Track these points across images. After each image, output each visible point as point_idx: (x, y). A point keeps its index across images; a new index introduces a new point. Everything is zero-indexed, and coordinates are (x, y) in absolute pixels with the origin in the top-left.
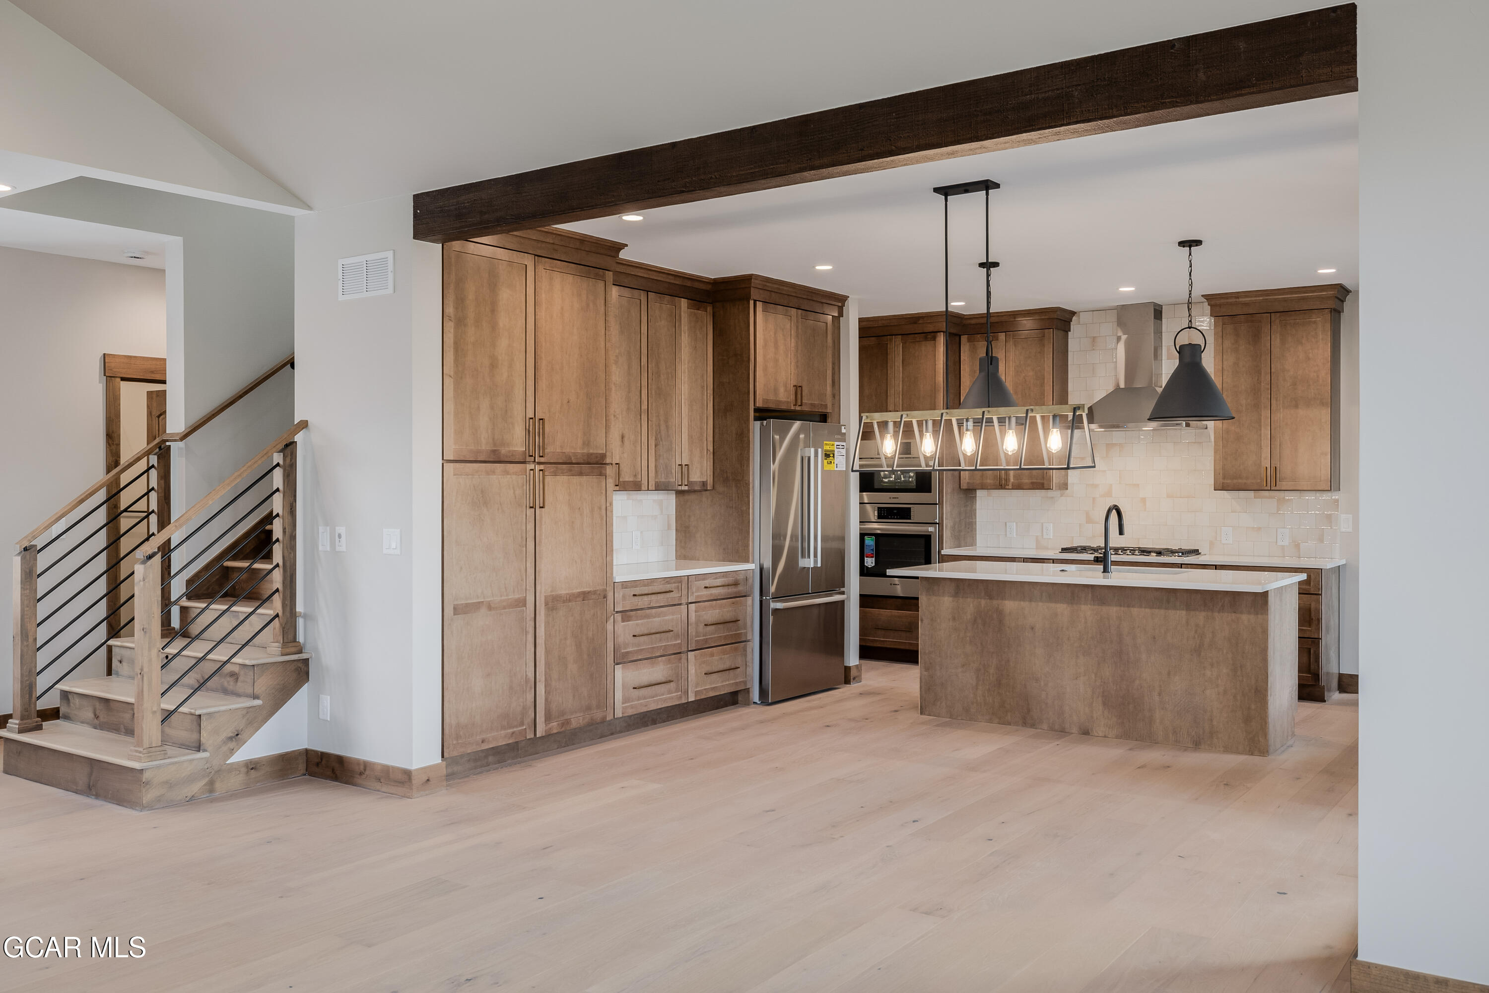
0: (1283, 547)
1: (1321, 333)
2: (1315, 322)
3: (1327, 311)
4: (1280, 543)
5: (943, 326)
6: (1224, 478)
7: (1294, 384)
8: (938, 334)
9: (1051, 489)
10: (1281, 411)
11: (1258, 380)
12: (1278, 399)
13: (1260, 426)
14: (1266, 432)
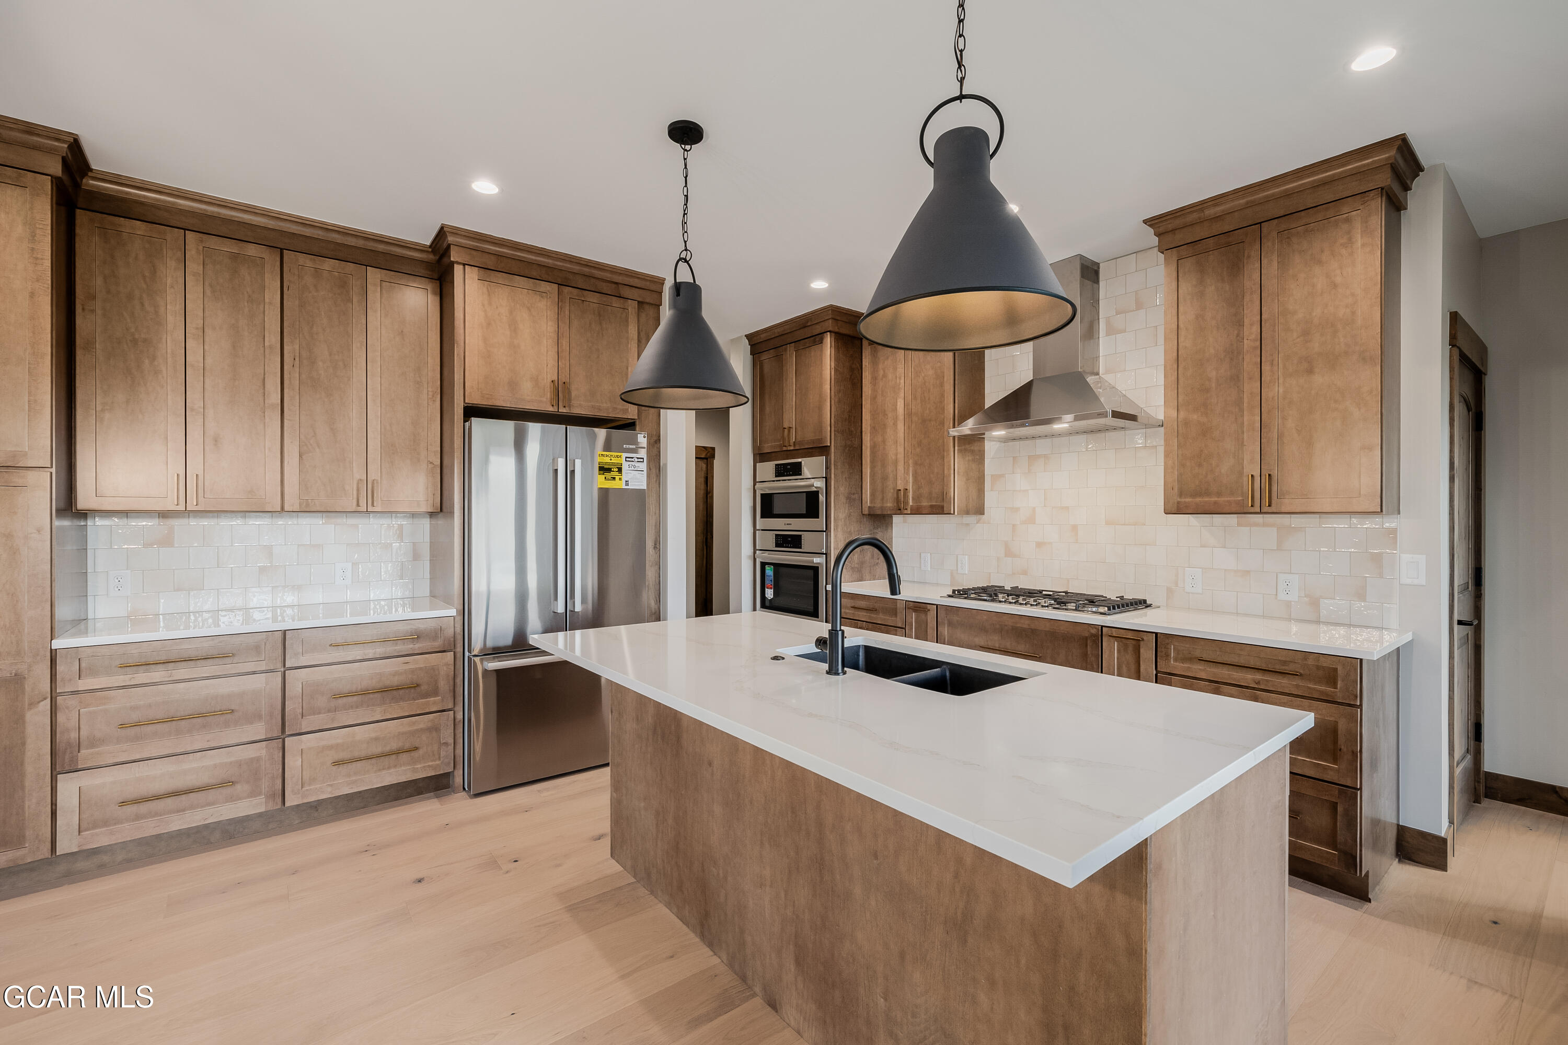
0: (1288, 604)
1: (1359, 236)
2: (1348, 220)
3: (1372, 194)
4: (1282, 596)
5: (829, 325)
6: (1181, 494)
7: (1306, 333)
8: (825, 334)
9: (950, 514)
10: (1281, 381)
11: (1238, 335)
12: (1275, 362)
13: (1242, 410)
14: (1251, 418)
